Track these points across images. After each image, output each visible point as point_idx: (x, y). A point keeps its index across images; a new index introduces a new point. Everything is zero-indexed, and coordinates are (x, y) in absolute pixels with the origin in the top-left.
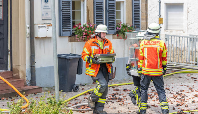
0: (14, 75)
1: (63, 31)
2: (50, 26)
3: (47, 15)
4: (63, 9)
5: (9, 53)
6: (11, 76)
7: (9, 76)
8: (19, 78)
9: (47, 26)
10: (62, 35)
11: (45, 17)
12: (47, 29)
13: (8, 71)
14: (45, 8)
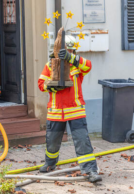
0: (29, 112)
1: (130, 42)
2: (97, 33)
3: (95, 15)
4: (129, 6)
5: (23, 76)
6: (24, 114)
7: (19, 113)
8: (34, 117)
9: (91, 34)
10: (126, 48)
11: (91, 19)
12: (92, 39)
13: (21, 106)
14: (90, 5)
